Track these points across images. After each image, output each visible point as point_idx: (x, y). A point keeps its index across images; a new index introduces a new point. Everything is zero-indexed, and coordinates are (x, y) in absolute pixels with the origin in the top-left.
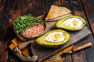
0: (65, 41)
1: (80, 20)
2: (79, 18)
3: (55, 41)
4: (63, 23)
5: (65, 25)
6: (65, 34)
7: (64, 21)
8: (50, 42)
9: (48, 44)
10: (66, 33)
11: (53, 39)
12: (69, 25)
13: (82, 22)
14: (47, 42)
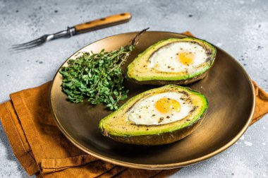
0: (193, 116)
1: (196, 45)
2: (192, 42)
3: (161, 119)
4: (150, 66)
5: (157, 69)
6: (187, 95)
7: (152, 59)
8: (146, 126)
9: (142, 131)
10: (189, 93)
11: (154, 115)
12: (169, 67)
13: (204, 51)
14: (137, 127)
